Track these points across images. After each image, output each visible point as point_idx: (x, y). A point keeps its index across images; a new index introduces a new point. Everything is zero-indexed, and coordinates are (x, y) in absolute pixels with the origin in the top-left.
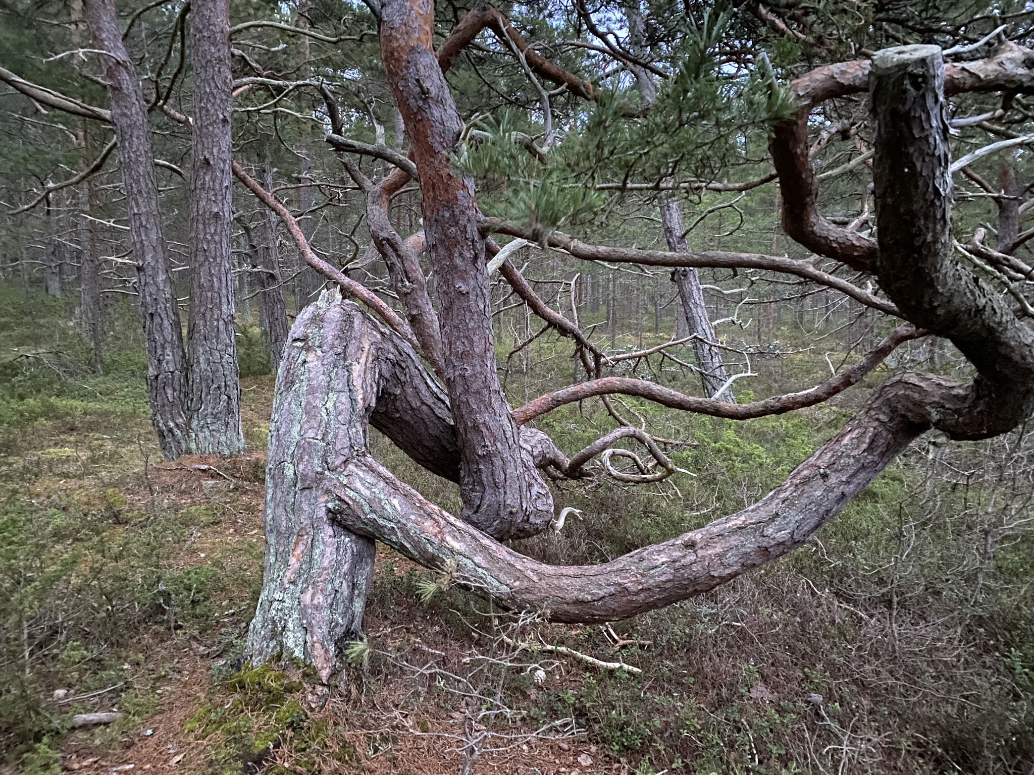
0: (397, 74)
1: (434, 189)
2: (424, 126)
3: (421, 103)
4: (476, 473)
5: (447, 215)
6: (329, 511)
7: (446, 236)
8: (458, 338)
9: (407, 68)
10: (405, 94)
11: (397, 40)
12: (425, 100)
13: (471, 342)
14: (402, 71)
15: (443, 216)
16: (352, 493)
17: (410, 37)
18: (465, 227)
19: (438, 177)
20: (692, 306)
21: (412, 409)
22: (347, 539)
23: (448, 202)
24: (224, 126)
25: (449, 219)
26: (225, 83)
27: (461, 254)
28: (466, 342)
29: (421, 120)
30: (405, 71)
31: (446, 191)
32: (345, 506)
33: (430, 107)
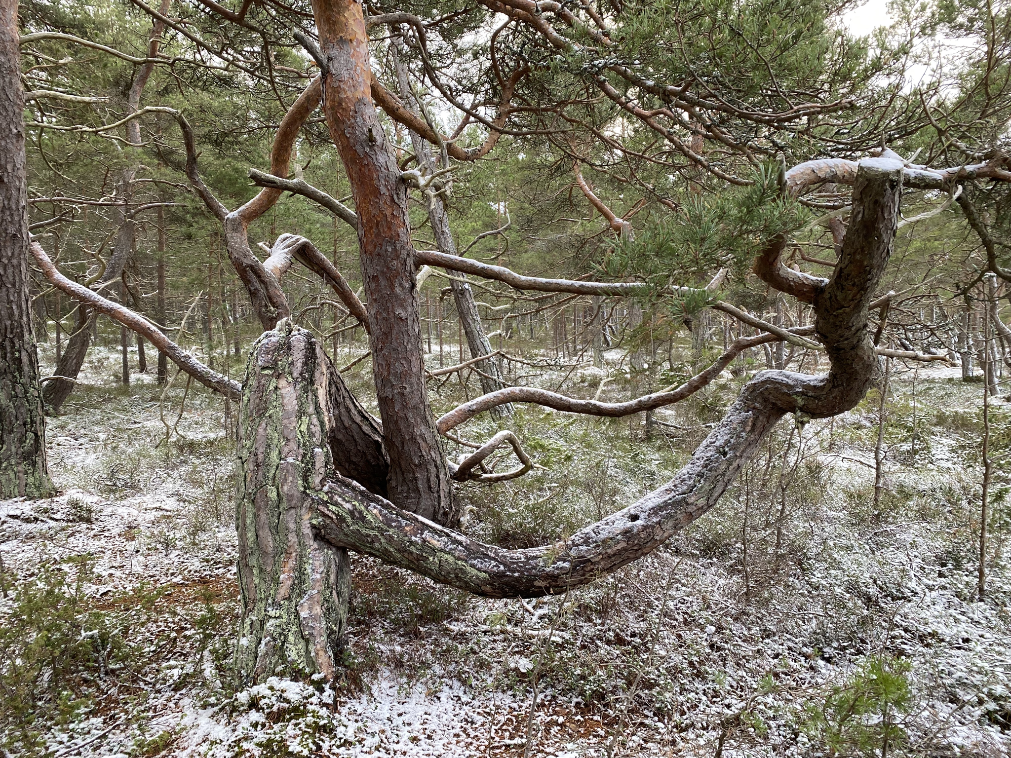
0: (343, 122)
1: (377, 226)
2: (369, 170)
3: (367, 149)
4: (412, 481)
5: (390, 249)
6: (313, 527)
7: (388, 268)
8: (397, 360)
9: (355, 118)
10: (352, 140)
11: (345, 92)
12: (371, 147)
13: (409, 362)
14: (349, 120)
15: (386, 251)
16: (334, 508)
17: (356, 90)
18: (405, 260)
19: (381, 216)
20: (470, 321)
21: (345, 428)
22: (330, 552)
23: (391, 238)
24: (17, 141)
25: (391, 253)
26: (18, 96)
27: (401, 285)
28: (404, 363)
29: (368, 165)
30: (353, 121)
31: (389, 228)
32: (328, 521)
33: (376, 153)
